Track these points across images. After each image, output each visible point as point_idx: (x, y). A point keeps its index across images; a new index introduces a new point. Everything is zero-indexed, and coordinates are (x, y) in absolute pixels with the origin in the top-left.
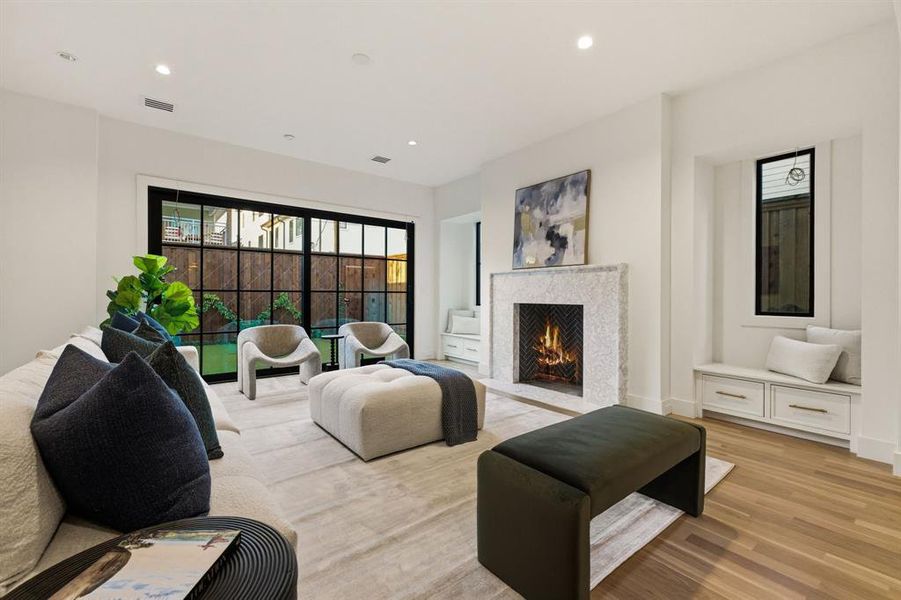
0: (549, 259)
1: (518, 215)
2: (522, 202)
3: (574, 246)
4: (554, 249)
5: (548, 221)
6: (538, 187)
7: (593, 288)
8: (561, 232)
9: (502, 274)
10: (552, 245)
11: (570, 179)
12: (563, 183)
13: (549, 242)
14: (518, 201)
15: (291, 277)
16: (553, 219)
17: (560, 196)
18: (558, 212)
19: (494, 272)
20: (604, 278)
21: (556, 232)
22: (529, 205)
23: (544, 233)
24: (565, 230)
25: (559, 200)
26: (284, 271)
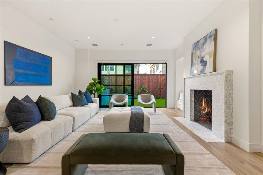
0: (201, 71)
1: (192, 54)
2: (194, 49)
3: (209, 64)
4: (202, 67)
5: (201, 55)
6: (198, 42)
7: (215, 83)
8: (205, 59)
9: (188, 78)
10: (202, 65)
11: (208, 36)
12: (206, 38)
13: (201, 64)
14: (193, 49)
15: (145, 81)
16: (203, 54)
17: (205, 44)
18: (204, 51)
19: (185, 77)
20: (219, 78)
21: (203, 59)
22: (196, 50)
23: (200, 61)
24: (207, 58)
25: (205, 45)
26: (144, 80)
